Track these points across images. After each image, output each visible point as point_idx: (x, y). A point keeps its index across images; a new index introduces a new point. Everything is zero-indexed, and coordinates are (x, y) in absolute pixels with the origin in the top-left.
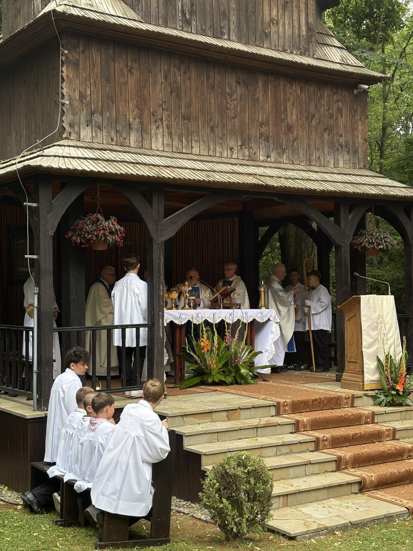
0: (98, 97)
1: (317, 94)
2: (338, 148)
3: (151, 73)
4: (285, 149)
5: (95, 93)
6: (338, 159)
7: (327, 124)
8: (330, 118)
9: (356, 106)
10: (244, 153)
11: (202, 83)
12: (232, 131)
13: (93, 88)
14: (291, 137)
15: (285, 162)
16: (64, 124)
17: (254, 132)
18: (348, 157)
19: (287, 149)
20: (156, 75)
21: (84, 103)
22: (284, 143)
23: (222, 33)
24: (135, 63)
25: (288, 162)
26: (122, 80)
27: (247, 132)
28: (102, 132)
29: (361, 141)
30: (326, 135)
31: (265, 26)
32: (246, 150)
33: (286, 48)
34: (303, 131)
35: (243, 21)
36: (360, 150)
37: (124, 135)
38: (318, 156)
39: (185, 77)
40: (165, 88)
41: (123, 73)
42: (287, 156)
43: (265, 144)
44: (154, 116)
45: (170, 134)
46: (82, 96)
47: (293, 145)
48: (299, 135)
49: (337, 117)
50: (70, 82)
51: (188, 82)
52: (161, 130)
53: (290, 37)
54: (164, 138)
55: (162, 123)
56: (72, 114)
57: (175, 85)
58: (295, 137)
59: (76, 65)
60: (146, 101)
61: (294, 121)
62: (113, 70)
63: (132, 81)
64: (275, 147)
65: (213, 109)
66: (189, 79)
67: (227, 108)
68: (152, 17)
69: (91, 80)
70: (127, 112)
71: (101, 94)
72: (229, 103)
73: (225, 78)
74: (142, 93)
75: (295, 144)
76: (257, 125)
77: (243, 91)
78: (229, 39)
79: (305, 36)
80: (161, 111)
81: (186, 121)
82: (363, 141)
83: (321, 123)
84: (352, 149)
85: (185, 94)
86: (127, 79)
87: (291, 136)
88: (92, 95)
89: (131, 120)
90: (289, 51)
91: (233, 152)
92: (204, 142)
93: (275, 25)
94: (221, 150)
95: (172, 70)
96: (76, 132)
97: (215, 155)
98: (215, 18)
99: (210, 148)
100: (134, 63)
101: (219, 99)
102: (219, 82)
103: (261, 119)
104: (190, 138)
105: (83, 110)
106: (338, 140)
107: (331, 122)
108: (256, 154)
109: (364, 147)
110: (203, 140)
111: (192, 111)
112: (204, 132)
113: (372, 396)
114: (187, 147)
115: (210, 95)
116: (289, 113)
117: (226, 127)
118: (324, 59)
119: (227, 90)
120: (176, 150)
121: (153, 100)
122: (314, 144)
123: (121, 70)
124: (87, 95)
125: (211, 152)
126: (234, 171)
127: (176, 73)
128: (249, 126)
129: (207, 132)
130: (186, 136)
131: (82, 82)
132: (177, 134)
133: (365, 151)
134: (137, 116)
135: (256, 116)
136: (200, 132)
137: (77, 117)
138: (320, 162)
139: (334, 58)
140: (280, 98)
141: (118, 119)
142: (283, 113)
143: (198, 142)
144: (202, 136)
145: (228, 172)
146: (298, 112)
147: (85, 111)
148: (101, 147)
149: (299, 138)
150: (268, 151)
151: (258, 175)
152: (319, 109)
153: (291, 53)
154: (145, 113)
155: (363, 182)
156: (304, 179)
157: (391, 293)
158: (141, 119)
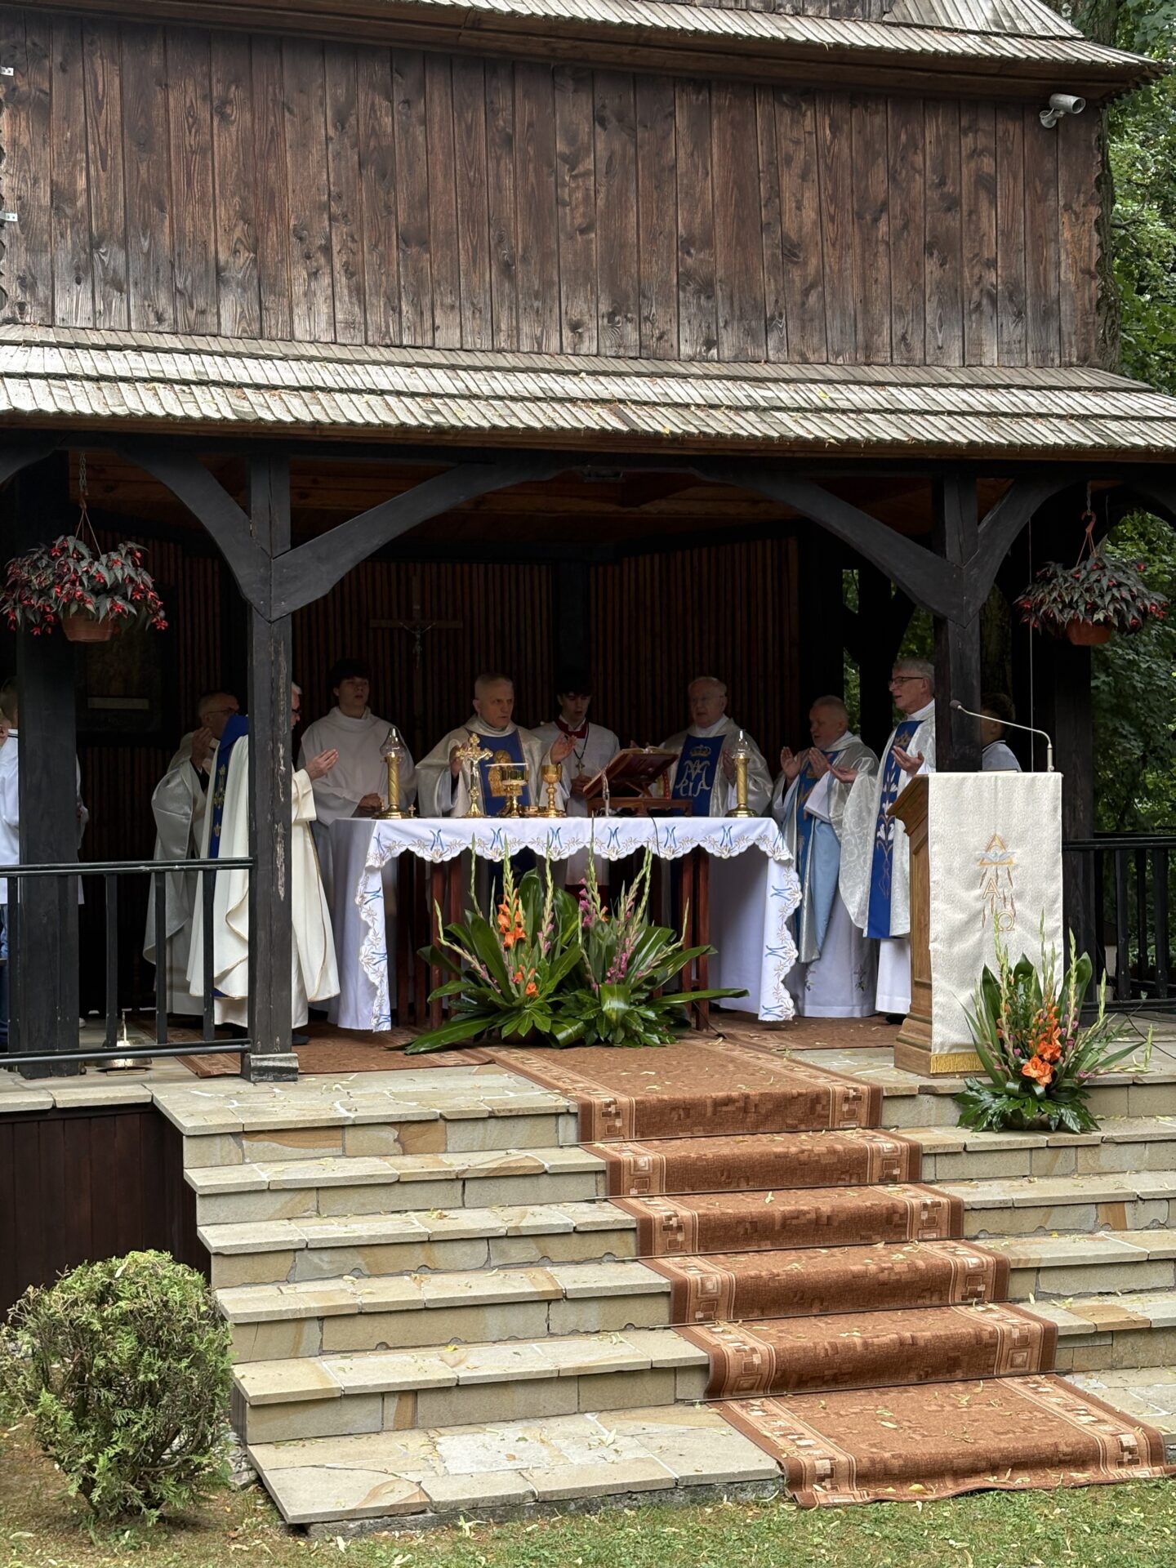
0: (113, 196)
1: (898, 137)
2: (979, 305)
3: (291, 112)
4: (773, 318)
5: (103, 185)
6: (979, 339)
7: (933, 229)
8: (949, 209)
9: (1049, 166)
10: (622, 337)
11: (469, 130)
12: (577, 270)
13: (97, 170)
14: (797, 279)
15: (772, 358)
16: (2, 281)
17: (659, 269)
18: (1019, 331)
19: (781, 316)
20: (306, 119)
21: (66, 216)
22: (771, 299)
24: (237, 87)
25: (783, 356)
26: (191, 140)
27: (634, 270)
28: (124, 296)
29: (1071, 277)
30: (931, 266)
32: (629, 327)
34: (840, 258)
36: (1065, 307)
37: (200, 302)
38: (899, 333)
39: (408, 117)
40: (339, 154)
41: (195, 120)
42: (781, 339)
43: (699, 304)
44: (301, 239)
45: (358, 292)
46: (61, 196)
47: (803, 304)
48: (827, 269)
49: (976, 204)
50: (22, 158)
51: (419, 131)
52: (327, 280)
54: (337, 304)
55: (330, 261)
56: (27, 250)
58: (809, 278)
59: (41, 109)
60: (273, 197)
61: (807, 228)
62: (162, 111)
63: (225, 142)
64: (737, 313)
65: (508, 209)
66: (424, 121)
67: (560, 202)
69: (91, 147)
70: (209, 234)
71: (121, 185)
72: (564, 185)
73: (549, 110)
74: (258, 175)
75: (812, 299)
76: (669, 246)
77: (617, 146)
80: (327, 223)
81: (413, 250)
82: (1080, 275)
83: (912, 226)
84: (1034, 305)
85: (411, 167)
86: (208, 137)
87: (796, 274)
88: (93, 192)
89: (222, 257)
90: (788, 9)
91: (581, 335)
92: (476, 309)
94: (538, 333)
95: (362, 97)
96: (42, 301)
97: (514, 348)
99: (499, 327)
100: (233, 88)
101: (532, 175)
102: (531, 125)
103: (684, 227)
104: (427, 301)
105: (62, 236)
106: (980, 277)
107: (952, 224)
108: (666, 337)
109: (1082, 298)
110: (473, 304)
111: (433, 219)
112: (475, 279)
113: (952, 1096)
114: (418, 329)
115: (498, 165)
116: (789, 204)
117: (556, 260)
118: (921, 23)
119: (561, 147)
120: (377, 339)
121: (297, 192)
122: (884, 297)
123: (190, 112)
124: (75, 191)
125: (503, 339)
126: (550, 394)
127: (377, 107)
128: (639, 252)
129: (487, 279)
130: (414, 295)
131: (59, 154)
132: (382, 290)
133: (1088, 307)
134: (242, 242)
135: (667, 219)
136: (462, 280)
137: (45, 259)
138: (909, 351)
139: (966, 16)
140: (755, 157)
141: (179, 255)
142: (765, 206)
143: (457, 311)
144: (471, 293)
145: (523, 399)
146: (823, 197)
147: (69, 238)
148: (113, 339)
149: (826, 279)
150: (709, 327)
151: (635, 402)
152: (904, 185)
153: (798, 14)
154: (270, 234)
155: (1043, 410)
156: (805, 410)
157: (1054, 764)
158: (255, 253)
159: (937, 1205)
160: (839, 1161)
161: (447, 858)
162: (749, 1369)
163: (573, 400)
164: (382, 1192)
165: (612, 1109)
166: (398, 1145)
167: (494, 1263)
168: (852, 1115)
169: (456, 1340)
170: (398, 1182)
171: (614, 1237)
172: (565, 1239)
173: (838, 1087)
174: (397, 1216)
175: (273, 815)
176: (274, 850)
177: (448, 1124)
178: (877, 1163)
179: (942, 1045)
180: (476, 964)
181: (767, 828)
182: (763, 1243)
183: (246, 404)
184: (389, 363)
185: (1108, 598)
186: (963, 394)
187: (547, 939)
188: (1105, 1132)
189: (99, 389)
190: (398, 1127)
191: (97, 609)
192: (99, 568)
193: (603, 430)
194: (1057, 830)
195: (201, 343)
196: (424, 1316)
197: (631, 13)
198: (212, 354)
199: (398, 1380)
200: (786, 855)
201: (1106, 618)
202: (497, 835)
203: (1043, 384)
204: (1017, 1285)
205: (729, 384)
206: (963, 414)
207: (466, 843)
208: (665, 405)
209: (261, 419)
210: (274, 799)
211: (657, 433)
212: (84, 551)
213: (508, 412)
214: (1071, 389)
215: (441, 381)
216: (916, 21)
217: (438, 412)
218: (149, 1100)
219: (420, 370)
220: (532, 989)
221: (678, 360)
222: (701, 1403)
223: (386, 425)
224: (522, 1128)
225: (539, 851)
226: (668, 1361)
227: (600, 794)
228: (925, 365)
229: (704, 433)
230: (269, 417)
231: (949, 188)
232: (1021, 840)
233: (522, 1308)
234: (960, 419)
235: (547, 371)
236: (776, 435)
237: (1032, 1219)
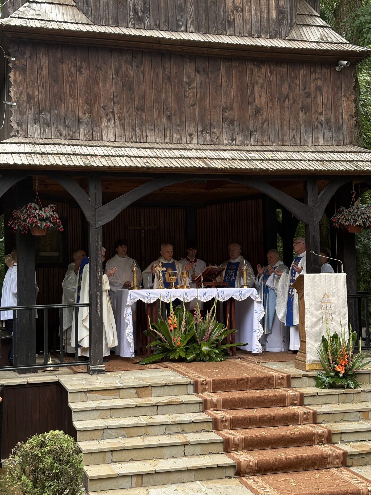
0: (46, 97)
1: (291, 75)
2: (317, 126)
3: (101, 70)
4: (252, 132)
5: (43, 94)
6: (318, 137)
7: (303, 103)
8: (307, 97)
9: (339, 83)
10: (205, 138)
11: (157, 75)
12: (191, 118)
13: (41, 89)
14: (260, 119)
15: (252, 144)
16: (11, 124)
17: (217, 117)
18: (330, 134)
19: (255, 131)
20: (106, 72)
21: (32, 103)
23: (178, 26)
24: (84, 63)
25: (256, 143)
26: (70, 79)
27: (209, 117)
28: (50, 128)
29: (346, 117)
30: (302, 115)
31: (228, 14)
32: (208, 135)
33: (253, 33)
34: (273, 112)
35: (202, 12)
36: (345, 127)
37: (73, 129)
38: (292, 136)
39: (138, 71)
40: (116, 83)
41: (72, 73)
42: (255, 138)
43: (229, 128)
44: (105, 109)
45: (123, 126)
46: (30, 97)
47: (262, 127)
48: (269, 116)
49: (316, 95)
50: (18, 86)
51: (141, 75)
52: (113, 122)
53: (258, 22)
54: (116, 129)
55: (114, 116)
56: (19, 114)
57: (127, 80)
58: (264, 119)
59: (24, 70)
60: (96, 96)
61: (263, 103)
62: (61, 71)
63: (81, 80)
64: (241, 130)
65: (169, 99)
66: (143, 72)
67: (185, 97)
68: (102, 19)
69: (39, 82)
70: (76, 108)
71: (49, 93)
72: (187, 91)
73: (182, 68)
74: (91, 90)
75: (265, 125)
76: (220, 110)
77: (203, 79)
78: (186, 31)
79: (275, 19)
80: (113, 104)
81: (140, 112)
82: (349, 117)
83: (296, 102)
84: (335, 126)
85: (139, 86)
86: (76, 78)
87: (260, 118)
88: (40, 96)
89: (80, 115)
90: (256, 35)
91: (192, 138)
92: (159, 130)
93: (240, 13)
94: (179, 137)
95: (123, 65)
96: (24, 130)
97: (172, 142)
98: (170, 13)
99: (167, 136)
101: (177, 90)
102: (176, 73)
103: (224, 104)
104: (144, 128)
105: (30, 109)
106: (318, 118)
107: (309, 101)
108: (219, 138)
109: (350, 124)
110: (158, 128)
111: (146, 102)
112: (159, 121)
113: (313, 377)
114: (142, 137)
115: (166, 86)
116: (257, 96)
117: (184, 115)
118: (298, 39)
119: (186, 80)
120: (129, 140)
121: (104, 95)
122: (287, 124)
123: (70, 70)
124: (34, 95)
125: (168, 139)
126: (183, 156)
127: (128, 68)
128: (210, 112)
129: (163, 121)
130: (140, 126)
131: (29, 84)
132: (130, 124)
133: (352, 126)
134: (86, 111)
135: (219, 101)
136: (155, 121)
137: (25, 117)
138: (295, 141)
139: (312, 37)
140: (246, 82)
141: (67, 115)
142: (250, 97)
143: (154, 131)
144: (158, 125)
145: (174, 158)
146: (268, 94)
147: (32, 110)
148: (46, 141)
149: (269, 119)
150: (232, 135)
151: (209, 158)
152: (293, 90)
153: (259, 37)
154: (95, 108)
155: (338, 159)
156: (263, 160)
157: (344, 271)
158: (91, 114)
159: (309, 412)
160: (277, 399)
161: (152, 302)
162: (249, 466)
163: (190, 158)
164: (131, 410)
165: (205, 382)
166: (136, 395)
167: (167, 433)
168: (281, 384)
169: (155, 458)
170: (136, 406)
171: (205, 424)
172: (190, 425)
173: (277, 375)
174: (136, 418)
175: (97, 289)
176: (97, 300)
177: (152, 388)
178: (289, 399)
179: (310, 361)
180: (161, 336)
181: (253, 291)
182: (253, 425)
183: (88, 161)
184: (132, 147)
185: (360, 218)
186: (313, 154)
187: (184, 327)
188: (362, 388)
189: (42, 157)
190: (136, 389)
191: (41, 225)
192: (42, 213)
193: (199, 167)
194: (345, 292)
195: (74, 142)
196: (145, 451)
197: (207, 38)
198: (77, 145)
199: (136, 471)
200: (259, 300)
201: (359, 224)
202: (168, 294)
203: (338, 151)
204: (335, 438)
205: (239, 152)
206: (313, 160)
207: (158, 297)
208: (219, 159)
209: (92, 165)
210: (97, 284)
211: (216, 168)
212: (37, 207)
213: (170, 162)
214: (347, 152)
215: (149, 153)
216: (296, 39)
217: (148, 162)
218: (58, 381)
219: (142, 149)
220: (179, 343)
221: (223, 145)
222: (233, 478)
223: (131, 167)
224: (176, 389)
225: (181, 299)
226: (223, 464)
227: (200, 281)
228: (301, 145)
229: (231, 168)
230: (95, 165)
231: (307, 90)
232: (334, 295)
233: (176, 447)
234: (312, 162)
235: (182, 149)
236: (254, 168)
237: (339, 417)
